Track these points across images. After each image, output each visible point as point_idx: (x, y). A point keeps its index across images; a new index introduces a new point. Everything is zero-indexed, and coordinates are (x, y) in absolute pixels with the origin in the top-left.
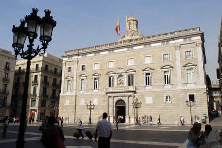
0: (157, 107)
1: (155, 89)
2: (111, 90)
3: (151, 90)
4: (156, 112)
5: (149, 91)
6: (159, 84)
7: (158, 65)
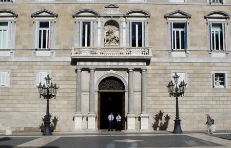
0: (196, 95)
1: (193, 59)
2: (86, 53)
3: (185, 60)
4: (196, 106)
5: (179, 60)
6: (202, 48)
7: (197, 9)
